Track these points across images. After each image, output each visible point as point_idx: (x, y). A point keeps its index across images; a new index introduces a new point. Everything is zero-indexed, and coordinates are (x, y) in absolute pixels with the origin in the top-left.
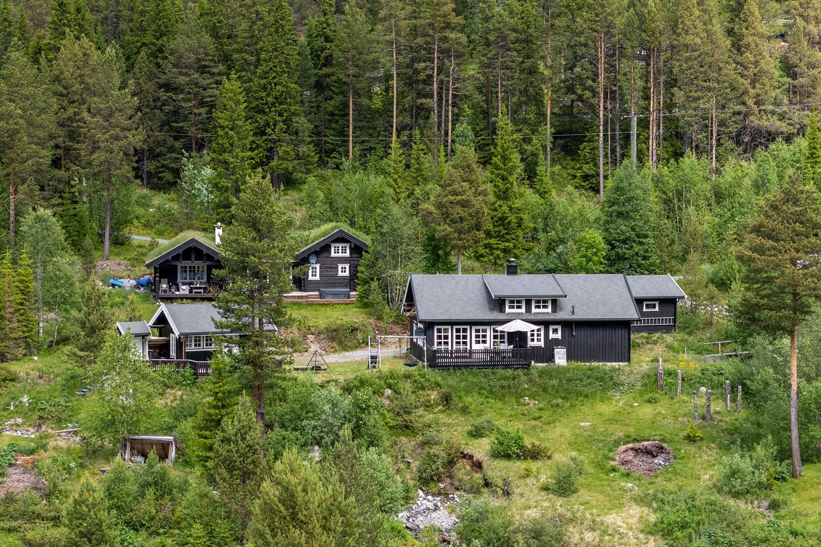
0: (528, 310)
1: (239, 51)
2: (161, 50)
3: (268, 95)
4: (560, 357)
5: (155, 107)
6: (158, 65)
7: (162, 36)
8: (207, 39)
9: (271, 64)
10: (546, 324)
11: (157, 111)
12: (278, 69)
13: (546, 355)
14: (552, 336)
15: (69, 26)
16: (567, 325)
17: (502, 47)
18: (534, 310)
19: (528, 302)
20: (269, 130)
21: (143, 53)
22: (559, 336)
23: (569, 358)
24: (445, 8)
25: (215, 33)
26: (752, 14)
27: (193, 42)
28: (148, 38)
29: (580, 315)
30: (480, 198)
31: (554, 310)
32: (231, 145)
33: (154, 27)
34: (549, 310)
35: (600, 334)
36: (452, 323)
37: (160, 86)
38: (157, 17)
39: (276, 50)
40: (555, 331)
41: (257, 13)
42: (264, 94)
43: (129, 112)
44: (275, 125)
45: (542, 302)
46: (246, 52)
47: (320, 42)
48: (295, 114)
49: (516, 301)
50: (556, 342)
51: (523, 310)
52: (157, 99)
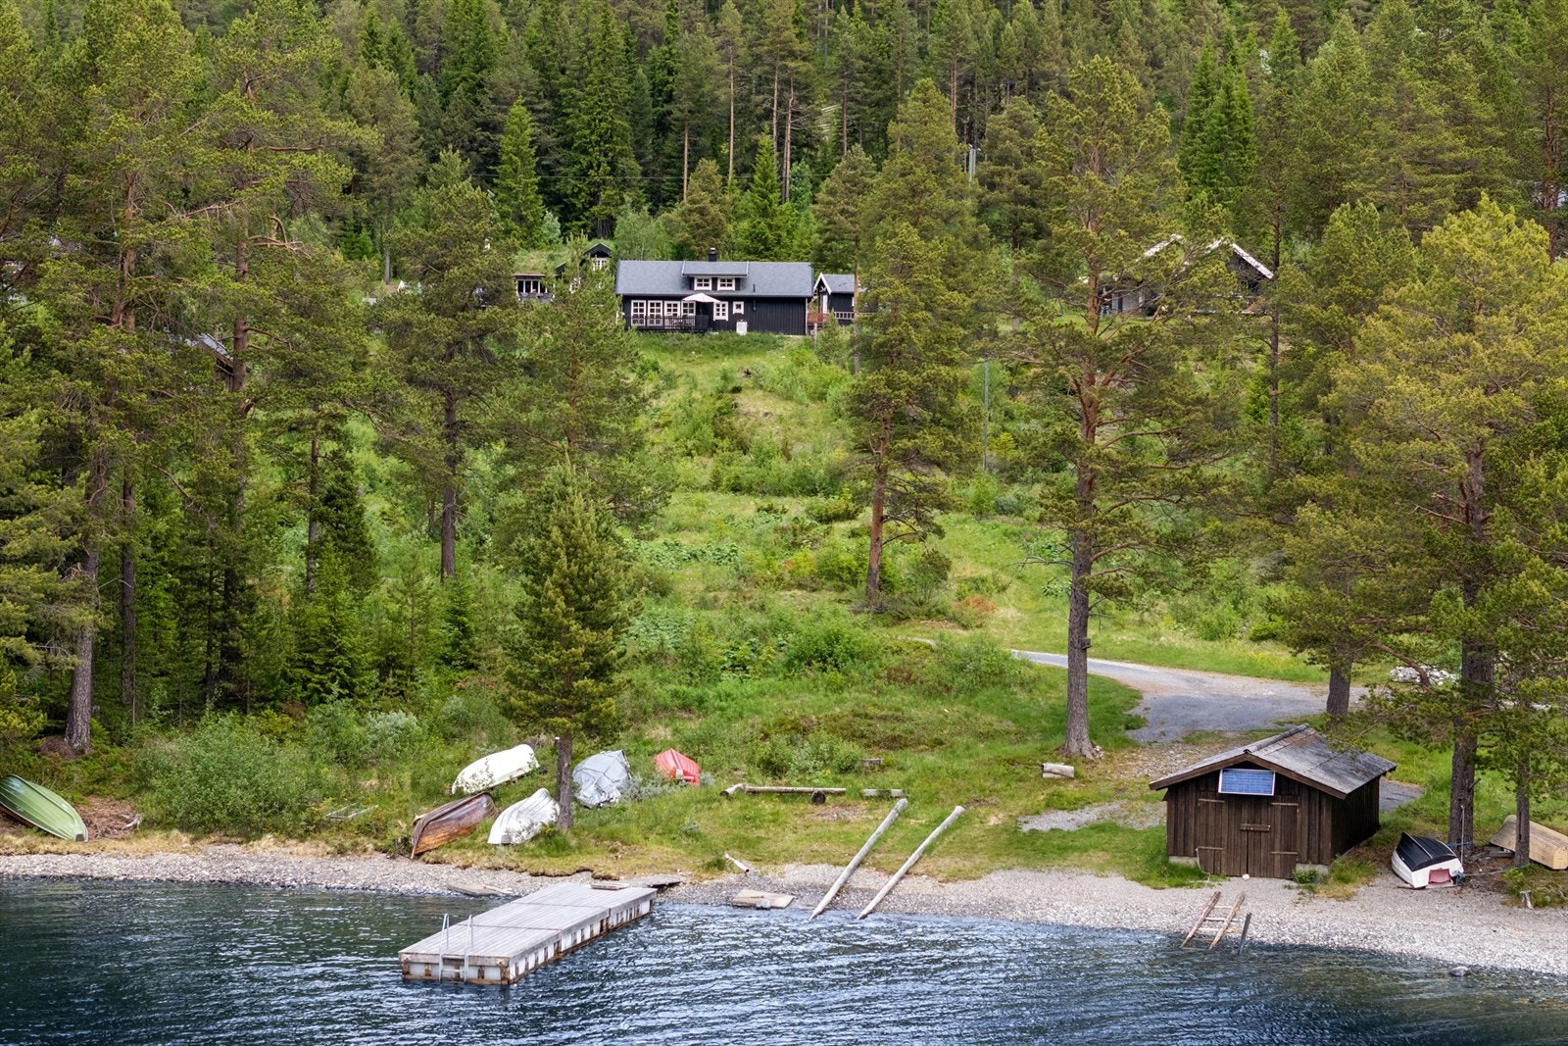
0: (715, 287)
1: (568, 85)
2: (480, 86)
3: (592, 133)
4: (742, 328)
5: (471, 149)
6: (477, 102)
7: (482, 68)
8: (529, 70)
9: (596, 98)
10: (730, 299)
11: (474, 153)
12: (604, 104)
13: (730, 325)
14: (735, 311)
15: (381, 58)
16: (749, 301)
17: (847, 76)
18: (719, 288)
19: (715, 280)
20: (591, 172)
21: (460, 88)
22: (741, 311)
23: (749, 329)
24: (786, 34)
25: (541, 66)
26: (1126, 38)
27: (514, 75)
28: (466, 72)
29: (760, 292)
30: (717, 206)
31: (738, 288)
32: (515, 171)
33: (473, 59)
34: (733, 288)
35: (778, 311)
36: (647, 298)
37: (478, 125)
38: (477, 47)
39: (602, 82)
40: (739, 307)
41: (588, 41)
42: (588, 132)
43: (410, 136)
44: (599, 166)
45: (727, 280)
46: (575, 86)
47: (661, 75)
48: (622, 154)
49: (703, 280)
50: (739, 317)
51: (710, 288)
52: (472, 140)
